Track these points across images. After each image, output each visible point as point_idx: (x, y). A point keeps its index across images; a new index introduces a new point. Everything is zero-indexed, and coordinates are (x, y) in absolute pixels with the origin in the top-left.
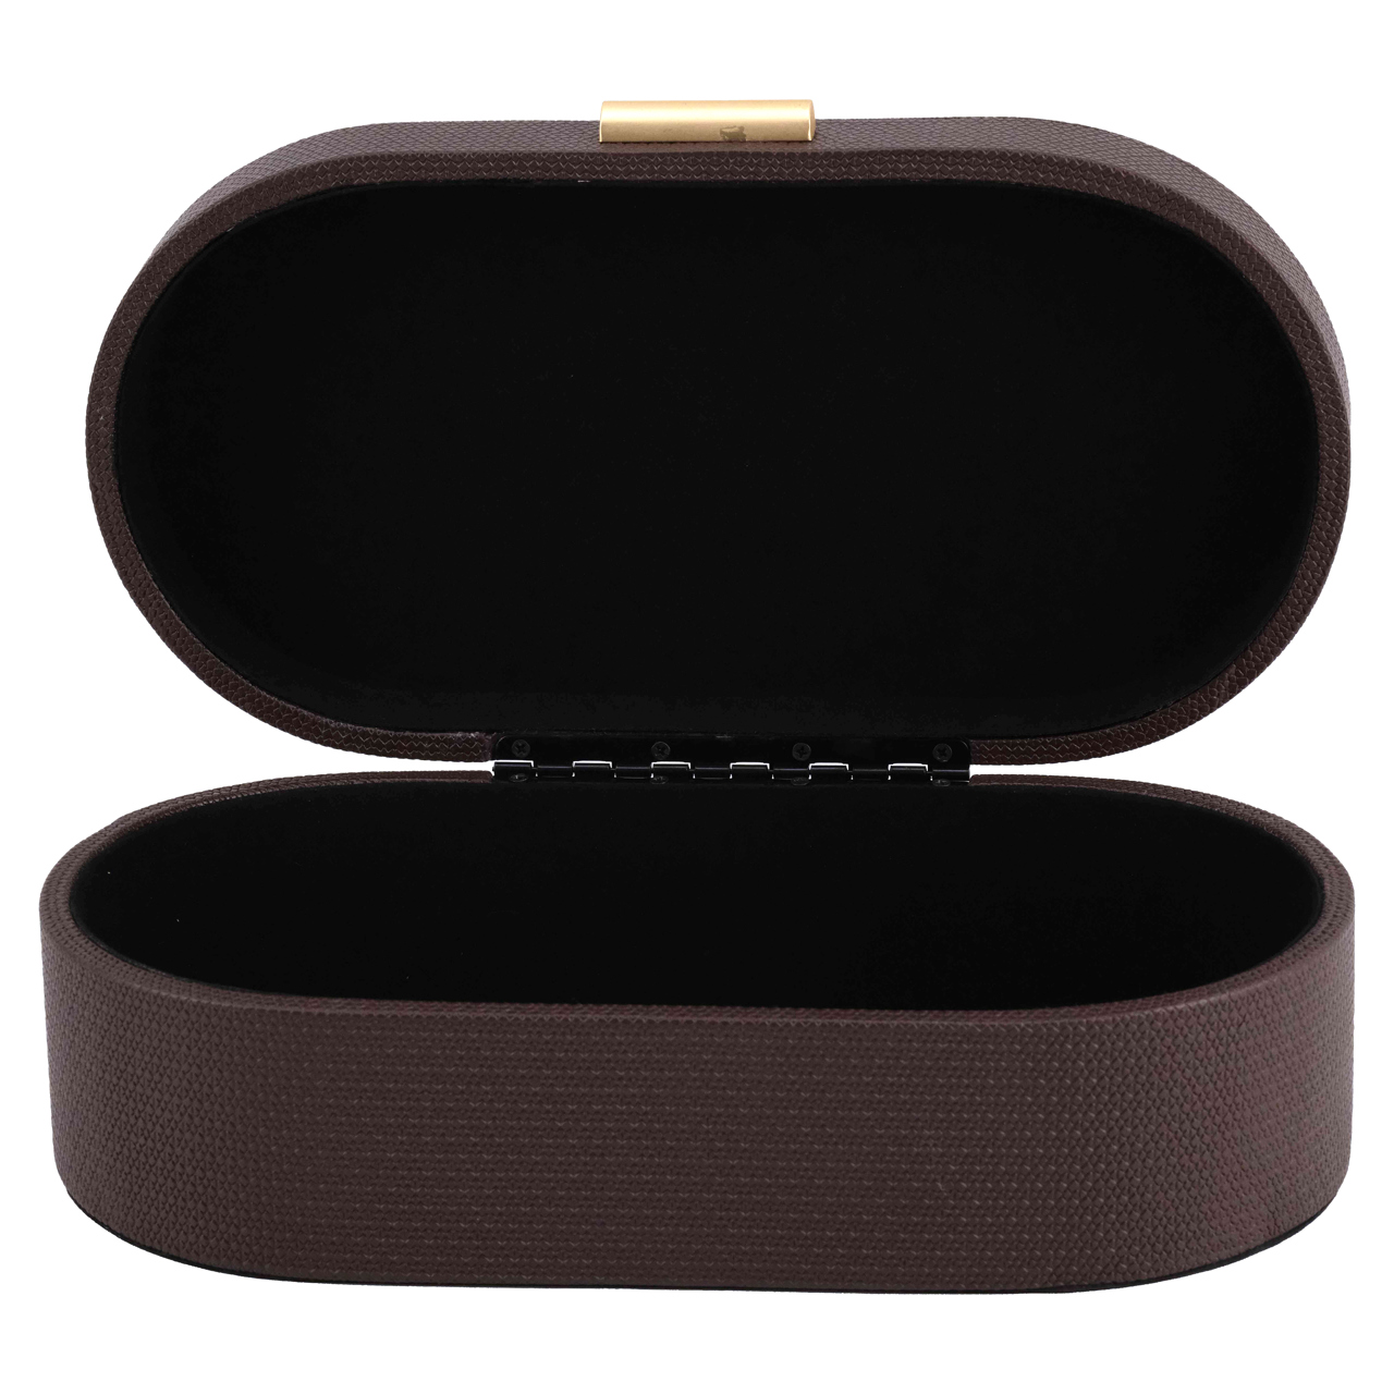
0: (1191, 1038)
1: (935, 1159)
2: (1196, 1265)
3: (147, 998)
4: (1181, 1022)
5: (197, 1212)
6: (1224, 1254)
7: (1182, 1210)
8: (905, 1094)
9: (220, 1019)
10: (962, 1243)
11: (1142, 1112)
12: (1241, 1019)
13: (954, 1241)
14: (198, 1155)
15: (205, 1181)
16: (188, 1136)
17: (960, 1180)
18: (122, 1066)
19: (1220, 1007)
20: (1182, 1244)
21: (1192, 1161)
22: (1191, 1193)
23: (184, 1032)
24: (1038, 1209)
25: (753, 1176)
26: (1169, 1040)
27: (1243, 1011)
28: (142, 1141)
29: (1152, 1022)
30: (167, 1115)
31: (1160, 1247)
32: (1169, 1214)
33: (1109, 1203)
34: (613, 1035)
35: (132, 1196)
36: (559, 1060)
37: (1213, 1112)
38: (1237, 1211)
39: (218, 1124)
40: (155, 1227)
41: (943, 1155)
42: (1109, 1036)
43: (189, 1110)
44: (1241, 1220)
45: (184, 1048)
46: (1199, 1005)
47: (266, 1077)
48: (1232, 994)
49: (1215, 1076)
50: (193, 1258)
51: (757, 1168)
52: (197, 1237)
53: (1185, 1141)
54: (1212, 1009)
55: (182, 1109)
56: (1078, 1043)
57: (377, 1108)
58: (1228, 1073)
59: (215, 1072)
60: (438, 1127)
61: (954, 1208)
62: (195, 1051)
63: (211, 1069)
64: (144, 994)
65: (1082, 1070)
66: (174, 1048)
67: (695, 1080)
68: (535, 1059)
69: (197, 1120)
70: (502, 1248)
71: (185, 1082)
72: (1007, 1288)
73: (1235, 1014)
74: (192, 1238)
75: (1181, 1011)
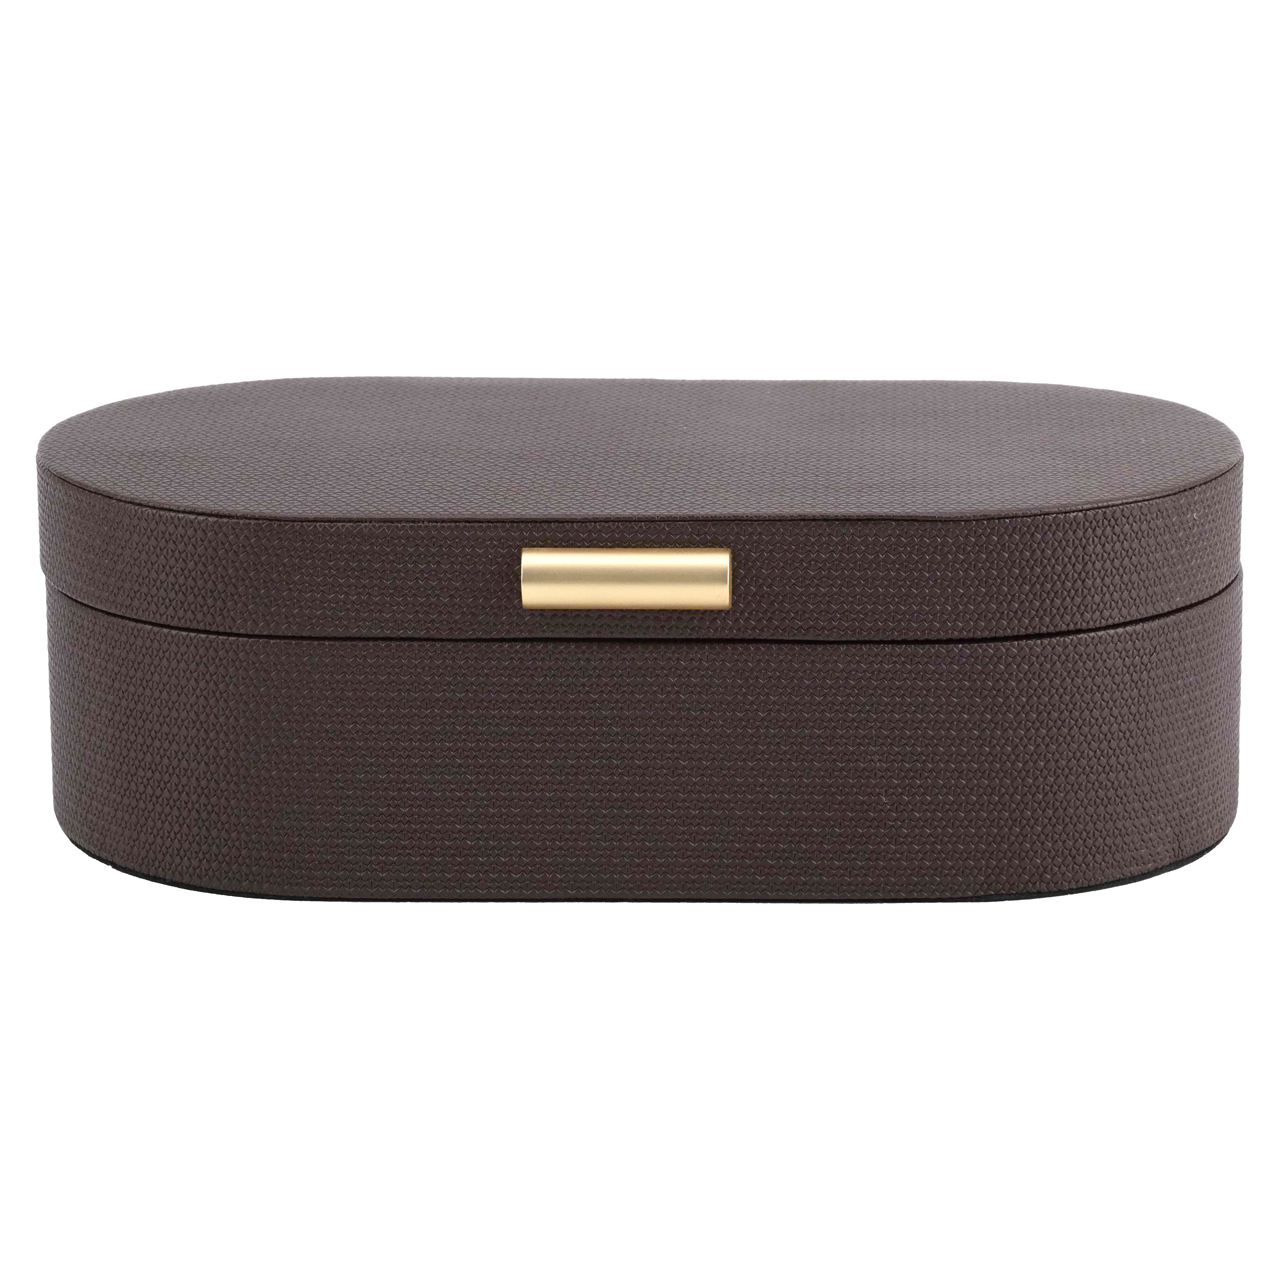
0: (1109, 663)
1: (880, 774)
2: (1111, 879)
3: (158, 638)
4: (1100, 648)
5: (201, 838)
6: (1135, 870)
7: (1100, 825)
8: (853, 713)
9: (227, 652)
10: (902, 853)
11: (1066, 731)
12: (1153, 650)
13: (896, 851)
14: (203, 783)
15: (209, 807)
16: (194, 765)
17: (902, 794)
18: (132, 705)
19: (1134, 636)
20: (1099, 858)
21: (1109, 780)
22: (1108, 809)
23: (193, 666)
24: (971, 821)
25: (713, 792)
26: (1090, 665)
27: (1154, 642)
28: (149, 774)
29: (1076, 647)
30: (175, 747)
31: (1079, 859)
32: (1088, 828)
33: (1036, 816)
34: (588, 660)
35: (139, 828)
36: (539, 684)
37: (1128, 735)
38: (1147, 829)
39: (222, 752)
40: (160, 856)
41: (887, 770)
42: (1037, 657)
43: (196, 741)
44: (1150, 839)
45: (192, 681)
46: (1117, 633)
47: (268, 705)
48: (1145, 625)
49: (1130, 701)
50: (196, 882)
51: (717, 784)
52: (200, 861)
53: (1103, 761)
54: (1128, 637)
55: (189, 740)
56: (1010, 664)
57: (371, 732)
58: (1141, 700)
59: (221, 702)
60: (426, 749)
61: (895, 820)
62: (202, 684)
63: (217, 700)
64: (155, 634)
65: (1013, 690)
66: (183, 682)
67: (662, 701)
68: (517, 684)
69: (203, 749)
70: (482, 864)
71: (192, 714)
72: (944, 897)
73: (1147, 644)
74: (195, 863)
75: (1101, 638)
